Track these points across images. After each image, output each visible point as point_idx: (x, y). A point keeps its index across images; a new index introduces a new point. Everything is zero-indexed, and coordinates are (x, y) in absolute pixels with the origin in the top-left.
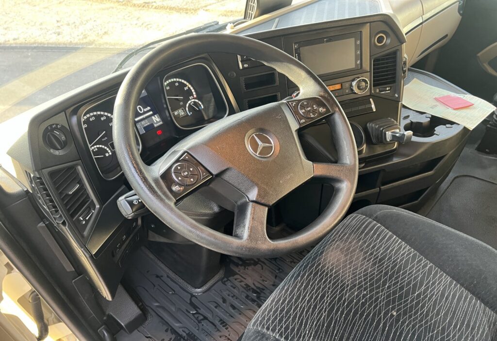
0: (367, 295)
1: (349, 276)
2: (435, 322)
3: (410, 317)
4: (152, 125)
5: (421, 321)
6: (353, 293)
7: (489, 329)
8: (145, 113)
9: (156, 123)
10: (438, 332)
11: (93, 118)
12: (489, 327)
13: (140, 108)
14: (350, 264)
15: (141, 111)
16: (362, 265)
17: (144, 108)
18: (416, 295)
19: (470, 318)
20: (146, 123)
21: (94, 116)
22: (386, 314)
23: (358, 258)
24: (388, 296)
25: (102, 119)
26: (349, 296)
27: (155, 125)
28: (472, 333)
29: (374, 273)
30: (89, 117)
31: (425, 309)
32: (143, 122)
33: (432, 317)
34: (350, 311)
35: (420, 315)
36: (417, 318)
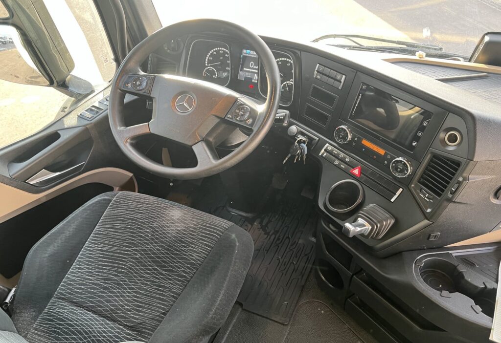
0: (148, 237)
1: (161, 224)
2: (137, 283)
3: (138, 266)
4: (251, 79)
5: (136, 273)
6: (147, 229)
7: (139, 324)
8: (253, 68)
9: (254, 80)
10: (129, 285)
11: (222, 52)
12: (140, 324)
13: (252, 64)
14: (171, 223)
15: (252, 66)
16: (172, 230)
17: (255, 65)
18: (156, 268)
19: (145, 308)
20: (249, 75)
21: (223, 51)
22: (136, 250)
23: (178, 226)
24: (150, 250)
25: (226, 55)
26: (144, 227)
27: (253, 80)
28: (133, 309)
29: (167, 238)
30: (221, 50)
31: (146, 275)
32: (247, 74)
33: (140, 280)
34: (134, 230)
35: (140, 272)
36: (138, 270)
